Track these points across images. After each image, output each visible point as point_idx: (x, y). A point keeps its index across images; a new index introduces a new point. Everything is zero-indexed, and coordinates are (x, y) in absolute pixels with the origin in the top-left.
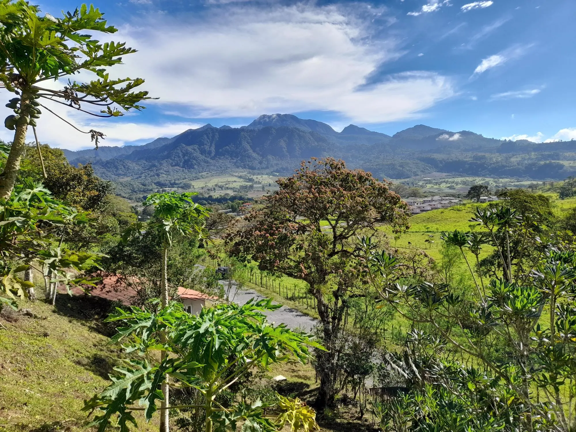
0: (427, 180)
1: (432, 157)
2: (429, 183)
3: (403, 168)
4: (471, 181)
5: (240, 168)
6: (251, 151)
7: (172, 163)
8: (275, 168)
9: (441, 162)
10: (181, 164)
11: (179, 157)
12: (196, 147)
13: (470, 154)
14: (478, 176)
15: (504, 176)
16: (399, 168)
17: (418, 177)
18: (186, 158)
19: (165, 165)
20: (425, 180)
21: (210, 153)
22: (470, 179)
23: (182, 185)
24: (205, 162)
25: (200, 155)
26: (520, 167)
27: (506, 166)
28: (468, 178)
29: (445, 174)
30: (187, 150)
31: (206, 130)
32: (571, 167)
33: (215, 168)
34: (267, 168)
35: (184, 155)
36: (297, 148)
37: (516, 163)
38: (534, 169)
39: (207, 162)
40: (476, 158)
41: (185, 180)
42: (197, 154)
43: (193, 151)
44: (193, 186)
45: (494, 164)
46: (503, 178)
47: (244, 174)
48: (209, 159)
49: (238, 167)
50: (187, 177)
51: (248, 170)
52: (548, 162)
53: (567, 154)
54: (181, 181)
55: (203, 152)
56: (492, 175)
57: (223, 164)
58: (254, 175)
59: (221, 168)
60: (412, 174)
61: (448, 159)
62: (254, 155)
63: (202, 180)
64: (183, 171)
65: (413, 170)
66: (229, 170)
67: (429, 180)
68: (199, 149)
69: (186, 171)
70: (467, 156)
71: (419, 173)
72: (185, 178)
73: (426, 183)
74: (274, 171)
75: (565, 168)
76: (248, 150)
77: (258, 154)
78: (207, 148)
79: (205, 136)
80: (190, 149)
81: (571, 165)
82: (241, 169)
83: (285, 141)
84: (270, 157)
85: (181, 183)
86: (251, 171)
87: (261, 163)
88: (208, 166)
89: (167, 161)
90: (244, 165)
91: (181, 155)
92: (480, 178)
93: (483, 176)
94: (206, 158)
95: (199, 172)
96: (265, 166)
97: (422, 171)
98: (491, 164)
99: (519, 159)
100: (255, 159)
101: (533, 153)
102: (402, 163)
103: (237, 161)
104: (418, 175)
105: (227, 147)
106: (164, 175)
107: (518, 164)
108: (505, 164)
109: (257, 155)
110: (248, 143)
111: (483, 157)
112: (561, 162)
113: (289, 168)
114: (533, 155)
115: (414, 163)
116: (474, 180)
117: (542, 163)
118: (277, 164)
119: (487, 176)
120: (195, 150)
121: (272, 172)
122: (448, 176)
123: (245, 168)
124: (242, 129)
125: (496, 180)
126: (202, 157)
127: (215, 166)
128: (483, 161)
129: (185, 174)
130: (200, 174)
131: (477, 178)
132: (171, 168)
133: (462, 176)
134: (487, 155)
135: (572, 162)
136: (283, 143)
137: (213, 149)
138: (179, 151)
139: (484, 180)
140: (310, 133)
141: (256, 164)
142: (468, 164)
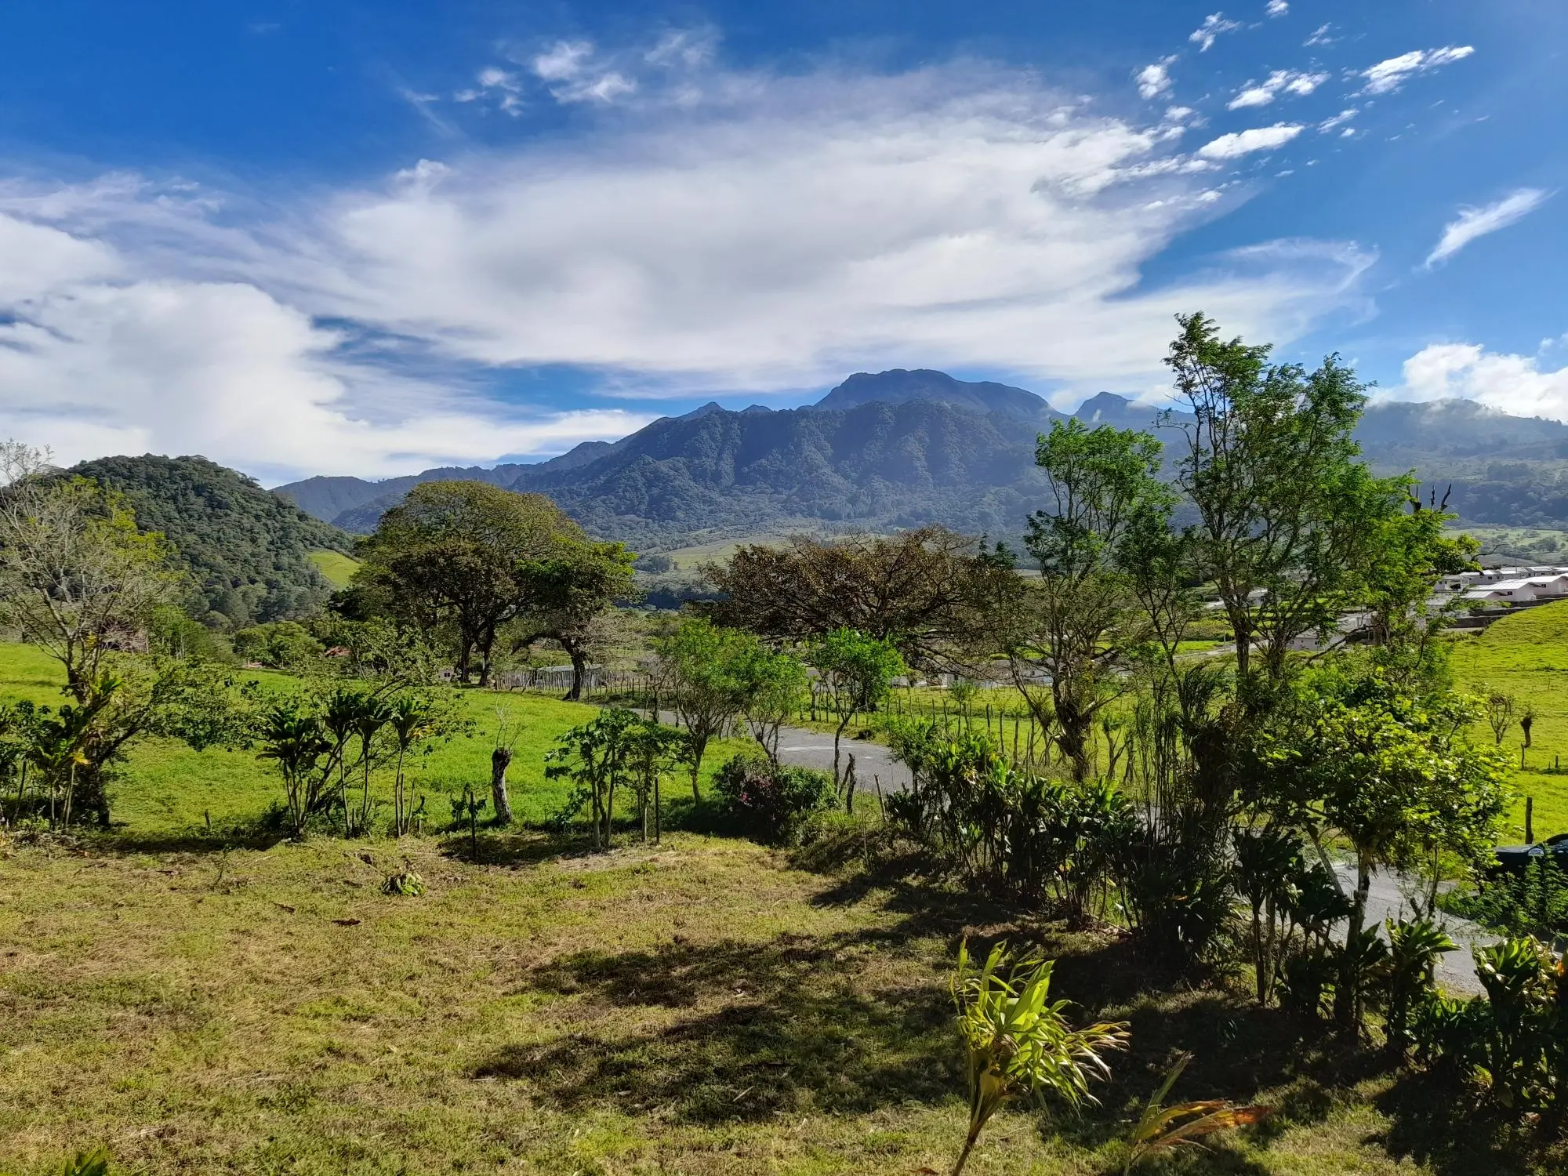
4: (1493, 540)
5: (799, 515)
6: (827, 470)
7: (618, 506)
8: (894, 514)
10: (643, 507)
11: (637, 490)
12: (680, 461)
13: (1474, 462)
14: (1513, 524)
18: (655, 491)
19: (600, 510)
21: (717, 477)
23: (644, 562)
24: (704, 502)
25: (692, 483)
28: (1479, 532)
30: (656, 472)
31: (708, 417)
33: (732, 517)
34: (872, 513)
35: (649, 484)
36: (954, 459)
39: (711, 502)
40: (1497, 472)
41: (652, 551)
42: (683, 481)
43: (672, 473)
44: (676, 564)
45: (1558, 488)
47: (810, 530)
48: (715, 495)
49: (792, 513)
50: (657, 541)
51: (820, 521)
54: (644, 552)
55: (698, 475)
56: (1556, 523)
57: (752, 507)
58: (836, 533)
59: (747, 516)
62: (837, 480)
63: (699, 548)
64: (647, 525)
66: (769, 522)
68: (688, 468)
69: (656, 527)
72: (654, 545)
74: (890, 523)
76: (818, 467)
77: (846, 477)
78: (709, 463)
79: (704, 434)
80: (663, 466)
82: (799, 519)
83: (920, 440)
84: (878, 483)
85: (642, 557)
86: (827, 522)
87: (853, 500)
88: (711, 512)
89: (604, 501)
90: (810, 507)
91: (640, 484)
92: (1521, 531)
93: (1526, 524)
94: (707, 492)
95: (690, 530)
96: (866, 509)
98: (1549, 489)
100: (838, 490)
103: (789, 496)
105: (763, 461)
106: (597, 538)
109: (842, 481)
110: (820, 449)
111: (1522, 471)
113: (934, 513)
116: (1502, 537)
118: (899, 504)
119: (1542, 524)
120: (677, 470)
121: (885, 525)
123: (811, 515)
124: (803, 412)
126: (697, 489)
127: (730, 511)
128: (1522, 481)
129: (650, 535)
130: (693, 534)
131: (1508, 531)
132: (615, 518)
134: (1530, 464)
136: (913, 446)
137: (727, 466)
138: (637, 475)
139: (1533, 536)
140: (988, 416)
141: (839, 502)
142: (1473, 491)
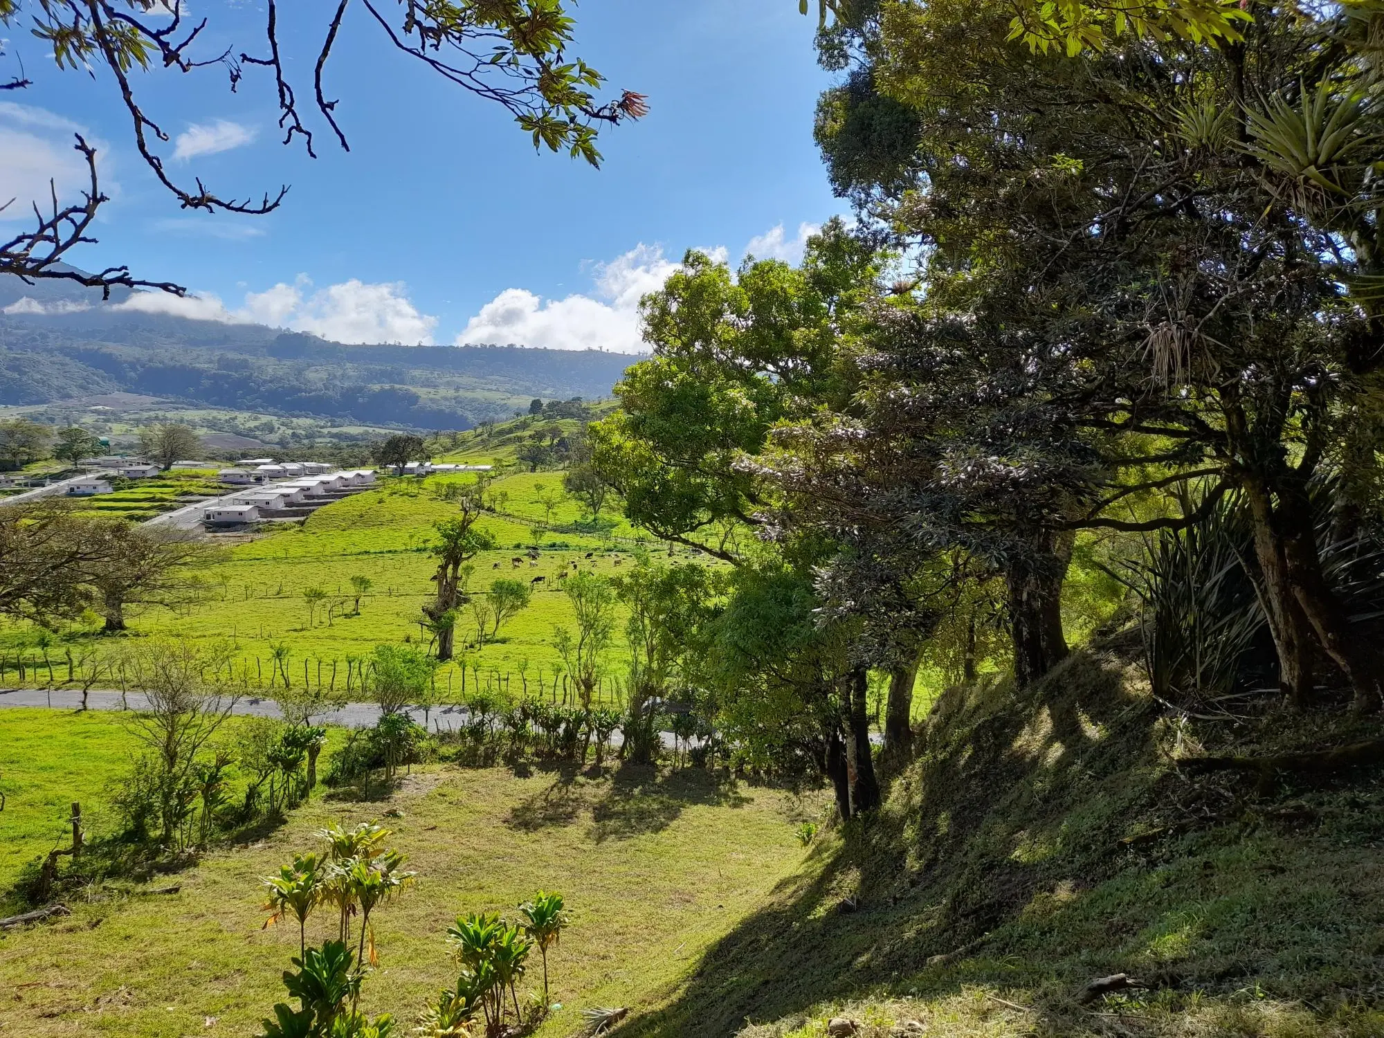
0: (105, 413)
1: (104, 350)
2: (116, 421)
3: (22, 373)
4: (226, 421)
9: (133, 366)
13: (206, 353)
14: (240, 409)
15: (297, 412)
16: (9, 374)
17: (70, 402)
20: (98, 412)
22: (222, 415)
26: (330, 393)
27: (300, 390)
28: (215, 413)
29: (147, 400)
32: (431, 400)
37: (320, 385)
38: (360, 400)
40: (225, 364)
45: (271, 382)
46: (298, 417)
52: (387, 387)
53: (416, 373)
56: (271, 409)
60: (53, 393)
61: (150, 360)
65: (55, 383)
67: (113, 413)
70: (198, 356)
71: (74, 391)
73: (107, 421)
75: (421, 402)
81: (431, 396)
92: (247, 415)
93: (248, 409)
97: (81, 387)
98: (265, 382)
99: (324, 375)
101: (348, 365)
102: (18, 359)
104: (70, 397)
107: (327, 389)
108: (295, 383)
111: (244, 365)
112: (413, 389)
114: (350, 369)
115: (53, 363)
116: (232, 419)
117: (376, 387)
119: (262, 410)
122: (158, 403)
125: (283, 419)
128: (246, 373)
131: (237, 413)
133: (197, 407)
134: (251, 359)
135: (432, 390)
139: (256, 419)
142: (208, 378)
